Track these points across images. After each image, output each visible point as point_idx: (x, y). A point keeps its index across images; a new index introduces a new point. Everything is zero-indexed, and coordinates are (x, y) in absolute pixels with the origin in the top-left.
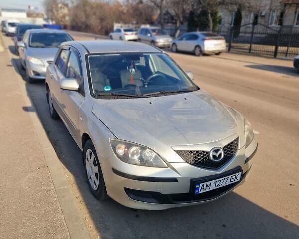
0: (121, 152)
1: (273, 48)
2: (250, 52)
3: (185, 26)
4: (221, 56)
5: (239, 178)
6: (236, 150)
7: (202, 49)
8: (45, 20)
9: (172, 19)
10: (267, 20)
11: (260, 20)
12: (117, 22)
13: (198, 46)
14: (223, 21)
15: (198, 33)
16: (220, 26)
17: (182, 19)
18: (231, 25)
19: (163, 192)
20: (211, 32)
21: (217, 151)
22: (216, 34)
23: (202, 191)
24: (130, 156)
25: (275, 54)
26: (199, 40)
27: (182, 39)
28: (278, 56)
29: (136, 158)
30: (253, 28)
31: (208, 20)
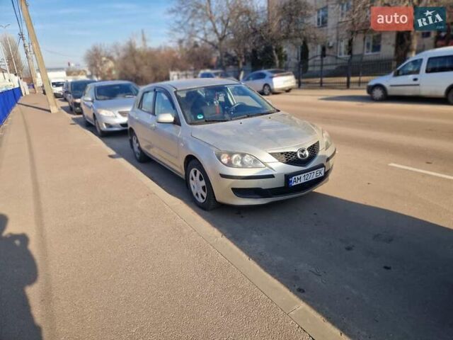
0: (225, 160)
1: (345, 79)
2: (322, 86)
3: (249, 67)
4: (292, 92)
5: (323, 173)
6: (318, 150)
7: (272, 88)
8: (88, 76)
9: (233, 61)
10: (335, 51)
11: (328, 52)
12: (172, 70)
13: (266, 85)
14: (288, 56)
15: (265, 71)
16: (287, 62)
17: (243, 60)
18: (298, 59)
19: (263, 188)
20: (278, 69)
21: (303, 151)
22: (283, 70)
23: (295, 184)
24: (233, 162)
25: (348, 85)
26: (267, 78)
27: (248, 79)
28: (351, 86)
29: (238, 163)
30: (322, 60)
31: (273, 56)
